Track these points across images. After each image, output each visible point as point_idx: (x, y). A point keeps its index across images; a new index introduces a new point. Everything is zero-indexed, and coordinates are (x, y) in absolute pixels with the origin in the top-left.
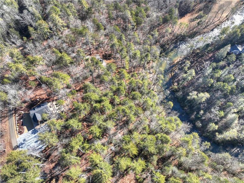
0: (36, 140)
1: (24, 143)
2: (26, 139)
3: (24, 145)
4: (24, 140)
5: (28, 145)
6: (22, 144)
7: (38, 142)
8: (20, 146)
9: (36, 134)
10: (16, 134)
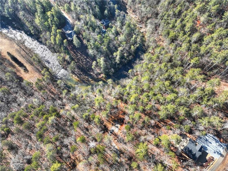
0: (210, 143)
1: (217, 152)
2: (213, 151)
3: (217, 151)
4: (215, 153)
5: (216, 147)
6: (218, 152)
7: (210, 142)
8: (220, 153)
9: (206, 146)
10: (215, 162)
